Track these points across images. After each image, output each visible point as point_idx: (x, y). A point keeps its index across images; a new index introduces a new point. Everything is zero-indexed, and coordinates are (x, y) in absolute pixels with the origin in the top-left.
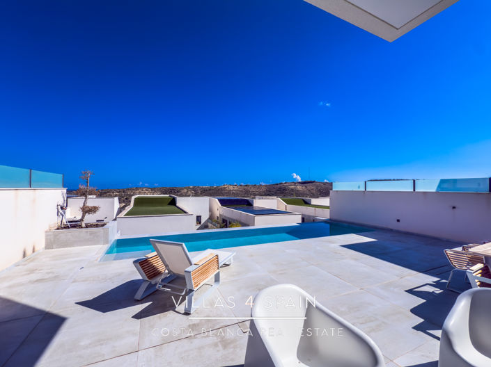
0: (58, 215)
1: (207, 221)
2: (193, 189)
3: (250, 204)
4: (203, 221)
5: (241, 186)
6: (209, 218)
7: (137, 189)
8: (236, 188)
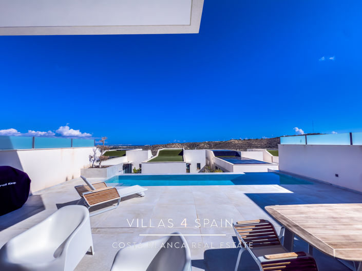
0: (90, 160)
1: (204, 168)
2: (208, 144)
3: (238, 155)
4: (202, 167)
5: (244, 140)
6: (206, 166)
7: (173, 144)
8: (240, 142)
